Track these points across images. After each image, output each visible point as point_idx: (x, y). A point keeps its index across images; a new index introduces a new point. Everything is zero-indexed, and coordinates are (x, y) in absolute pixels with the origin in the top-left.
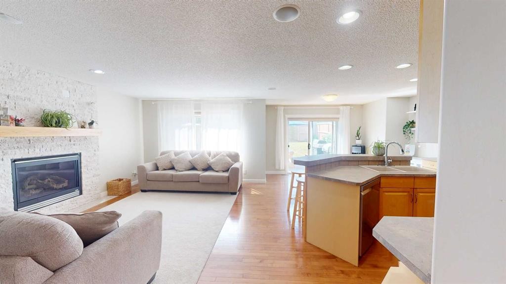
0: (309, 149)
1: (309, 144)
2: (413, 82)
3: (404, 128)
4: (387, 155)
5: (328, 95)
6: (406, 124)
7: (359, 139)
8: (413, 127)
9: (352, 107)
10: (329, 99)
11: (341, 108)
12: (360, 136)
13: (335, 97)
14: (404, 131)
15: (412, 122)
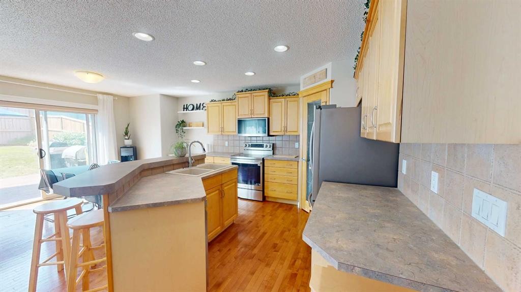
0: (41, 157)
1: (41, 150)
2: (194, 83)
3: (176, 127)
4: (190, 155)
5: (88, 73)
6: (178, 123)
7: (128, 139)
8: (185, 126)
9: (117, 98)
10: (89, 80)
11: (100, 96)
12: (129, 135)
13: (100, 78)
14: (176, 130)
15: (183, 122)
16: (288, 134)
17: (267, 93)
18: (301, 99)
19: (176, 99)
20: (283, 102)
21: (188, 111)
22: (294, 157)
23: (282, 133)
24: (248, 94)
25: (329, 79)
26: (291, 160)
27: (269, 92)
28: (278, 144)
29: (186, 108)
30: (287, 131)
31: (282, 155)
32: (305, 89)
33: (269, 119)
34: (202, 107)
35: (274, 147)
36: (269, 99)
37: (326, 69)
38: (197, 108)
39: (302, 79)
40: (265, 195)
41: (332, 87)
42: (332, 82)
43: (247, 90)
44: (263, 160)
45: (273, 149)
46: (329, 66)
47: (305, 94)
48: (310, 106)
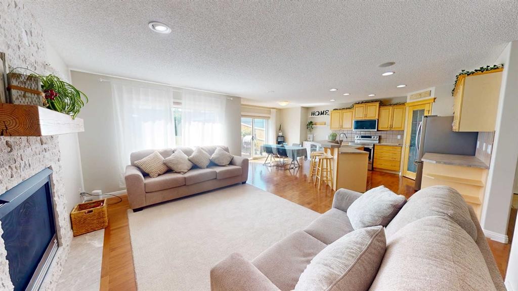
0: (253, 140)
1: (253, 137)
3: (307, 125)
6: (308, 123)
7: (281, 132)
8: (313, 125)
10: (284, 104)
11: (271, 110)
12: (281, 130)
13: (287, 103)
14: (307, 127)
15: (311, 122)
16: (393, 129)
17: (378, 104)
18: (407, 108)
19: (307, 108)
20: (391, 109)
21: (315, 116)
22: (398, 144)
23: (389, 129)
24: (363, 105)
25: (433, 96)
26: (397, 146)
27: (380, 103)
28: (383, 136)
29: (313, 114)
30: (392, 128)
31: (386, 142)
32: (411, 101)
33: (378, 120)
34: (325, 113)
35: (380, 138)
36: (379, 107)
37: (431, 91)
38: (321, 114)
39: (409, 95)
40: (374, 167)
41: (434, 102)
42: (435, 99)
43: (362, 103)
44: (374, 145)
45: (379, 139)
46: (433, 89)
47: (411, 105)
48: (415, 113)
